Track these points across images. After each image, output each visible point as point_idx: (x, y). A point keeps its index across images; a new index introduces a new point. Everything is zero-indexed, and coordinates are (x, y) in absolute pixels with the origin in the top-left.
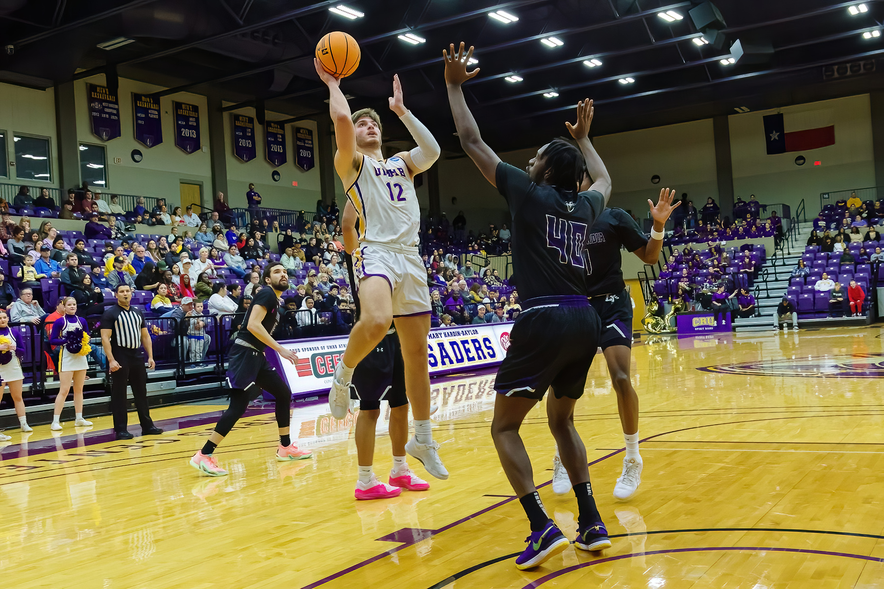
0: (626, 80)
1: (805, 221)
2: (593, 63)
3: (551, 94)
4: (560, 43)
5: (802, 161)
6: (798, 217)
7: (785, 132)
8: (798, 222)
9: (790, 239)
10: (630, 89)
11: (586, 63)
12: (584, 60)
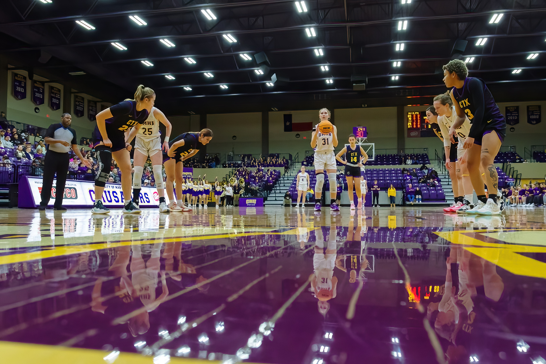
0: (224, 87)
1: (298, 162)
2: (209, 75)
3: (188, 89)
4: (194, 62)
5: (299, 136)
6: (295, 160)
7: (293, 122)
8: (295, 163)
9: (291, 170)
10: (225, 91)
11: (205, 74)
12: (204, 73)
